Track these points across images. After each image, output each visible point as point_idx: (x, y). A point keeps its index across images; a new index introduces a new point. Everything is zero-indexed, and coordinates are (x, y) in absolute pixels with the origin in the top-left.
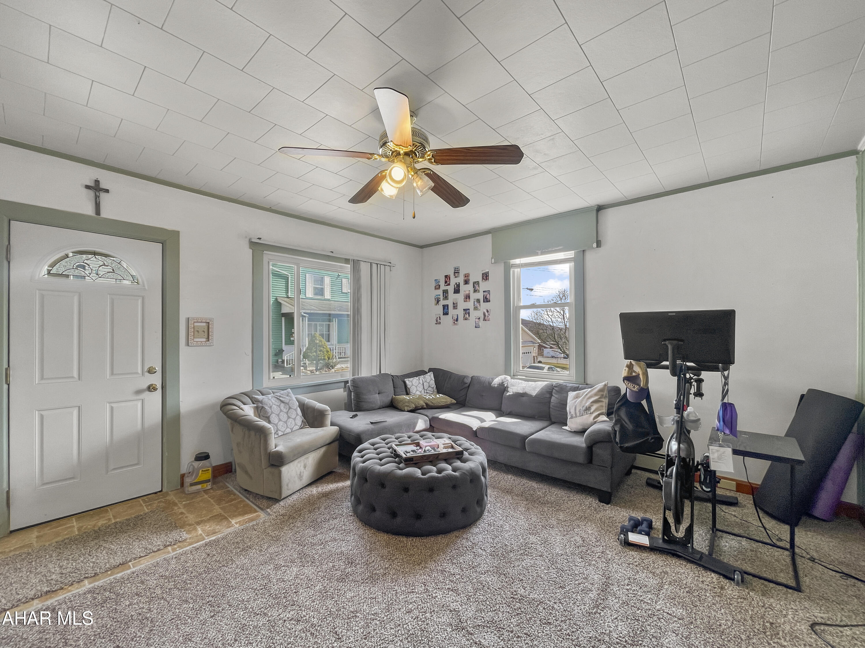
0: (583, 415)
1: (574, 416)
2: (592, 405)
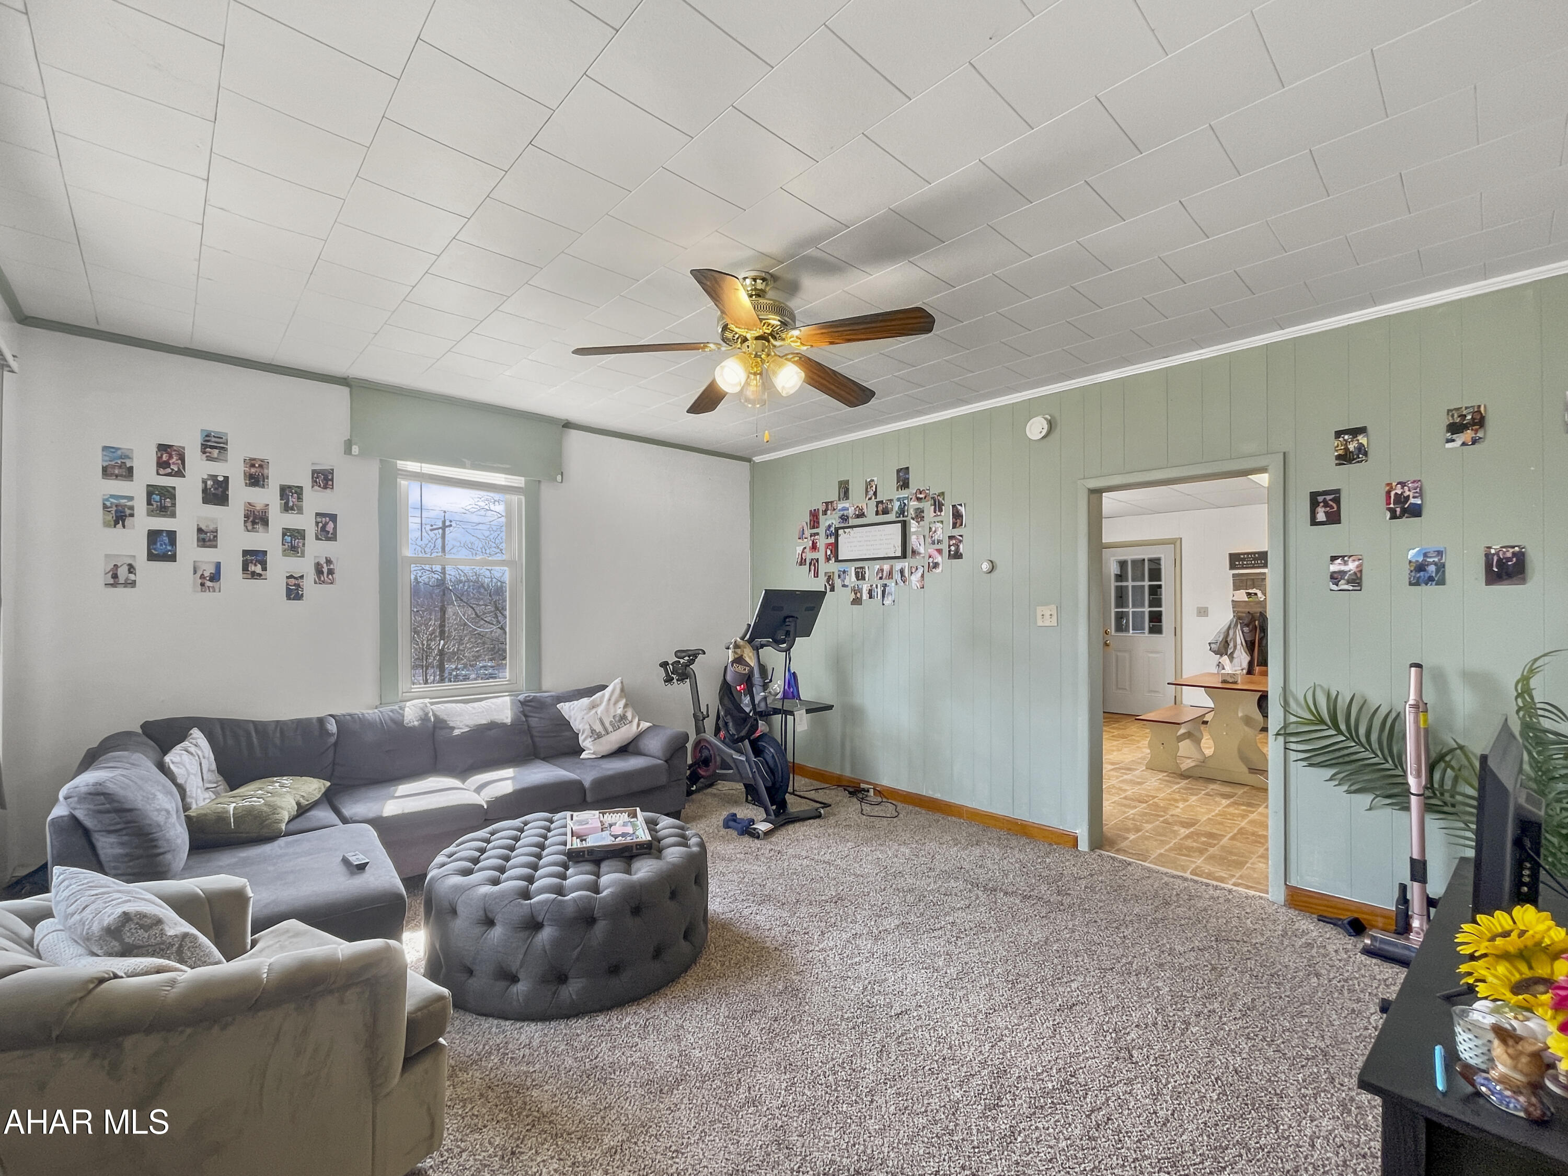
0: (619, 728)
1: (603, 733)
2: (626, 712)
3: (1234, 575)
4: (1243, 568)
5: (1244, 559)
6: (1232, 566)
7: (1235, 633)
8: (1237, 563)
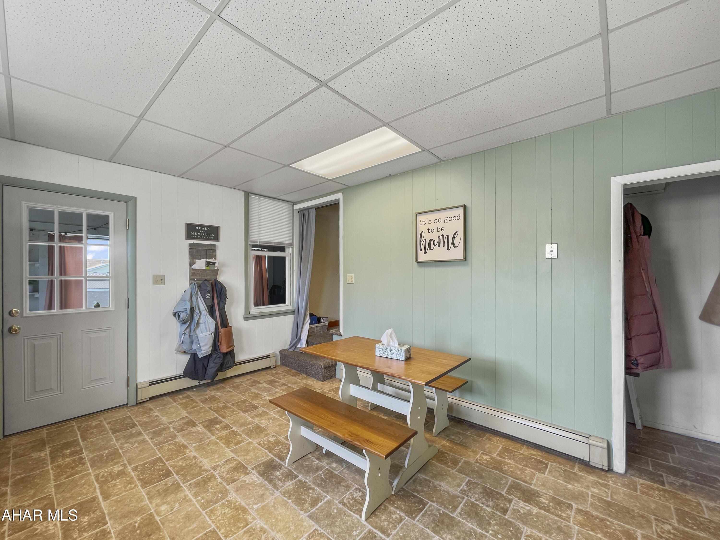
3: (190, 245)
4: (197, 239)
5: (198, 231)
6: (189, 237)
7: (197, 299)
8: (193, 233)
